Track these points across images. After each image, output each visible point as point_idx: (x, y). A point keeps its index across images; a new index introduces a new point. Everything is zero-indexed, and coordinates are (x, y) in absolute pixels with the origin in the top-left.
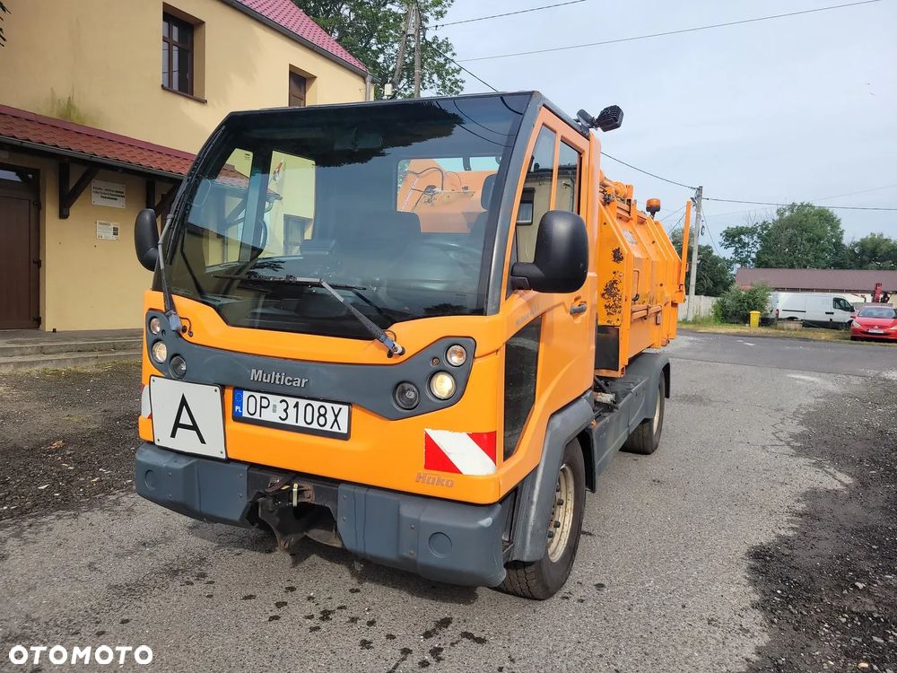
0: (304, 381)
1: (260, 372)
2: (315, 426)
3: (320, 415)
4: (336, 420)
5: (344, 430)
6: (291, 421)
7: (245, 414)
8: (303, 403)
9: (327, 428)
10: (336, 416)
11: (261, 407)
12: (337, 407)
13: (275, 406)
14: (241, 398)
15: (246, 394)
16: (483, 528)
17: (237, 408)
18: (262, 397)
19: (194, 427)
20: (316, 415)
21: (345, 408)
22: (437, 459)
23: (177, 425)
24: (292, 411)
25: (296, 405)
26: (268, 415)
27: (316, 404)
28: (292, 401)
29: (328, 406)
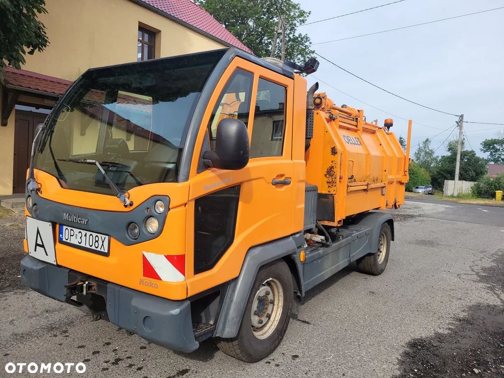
0: (86, 221)
1: (68, 215)
2: (93, 247)
3: (96, 241)
4: (103, 245)
5: (106, 251)
6: (83, 245)
7: (64, 240)
8: (89, 233)
9: (98, 249)
10: (103, 242)
11: (71, 235)
12: (103, 236)
13: (76, 235)
14: (62, 229)
15: (65, 227)
16: (173, 315)
17: (61, 235)
18: (71, 230)
19: (43, 246)
20: (94, 241)
21: (107, 237)
22: (149, 271)
23: (37, 245)
24: (83, 238)
25: (86, 235)
26: (74, 241)
27: (94, 235)
28: (84, 232)
29: (99, 235)
